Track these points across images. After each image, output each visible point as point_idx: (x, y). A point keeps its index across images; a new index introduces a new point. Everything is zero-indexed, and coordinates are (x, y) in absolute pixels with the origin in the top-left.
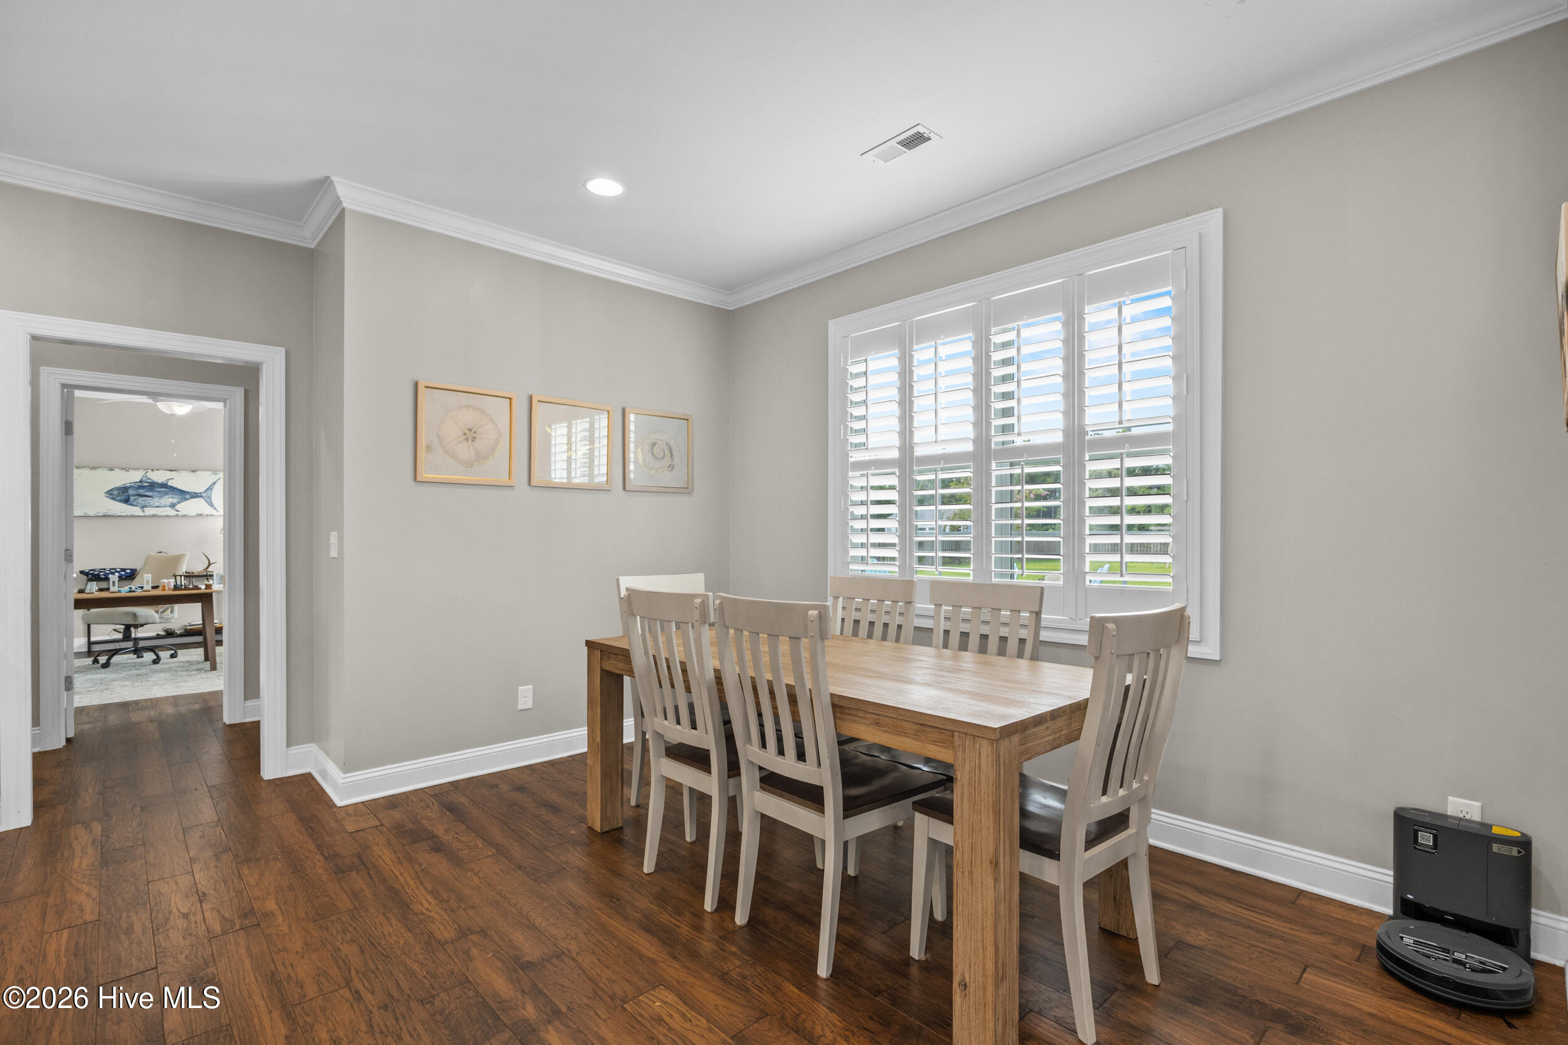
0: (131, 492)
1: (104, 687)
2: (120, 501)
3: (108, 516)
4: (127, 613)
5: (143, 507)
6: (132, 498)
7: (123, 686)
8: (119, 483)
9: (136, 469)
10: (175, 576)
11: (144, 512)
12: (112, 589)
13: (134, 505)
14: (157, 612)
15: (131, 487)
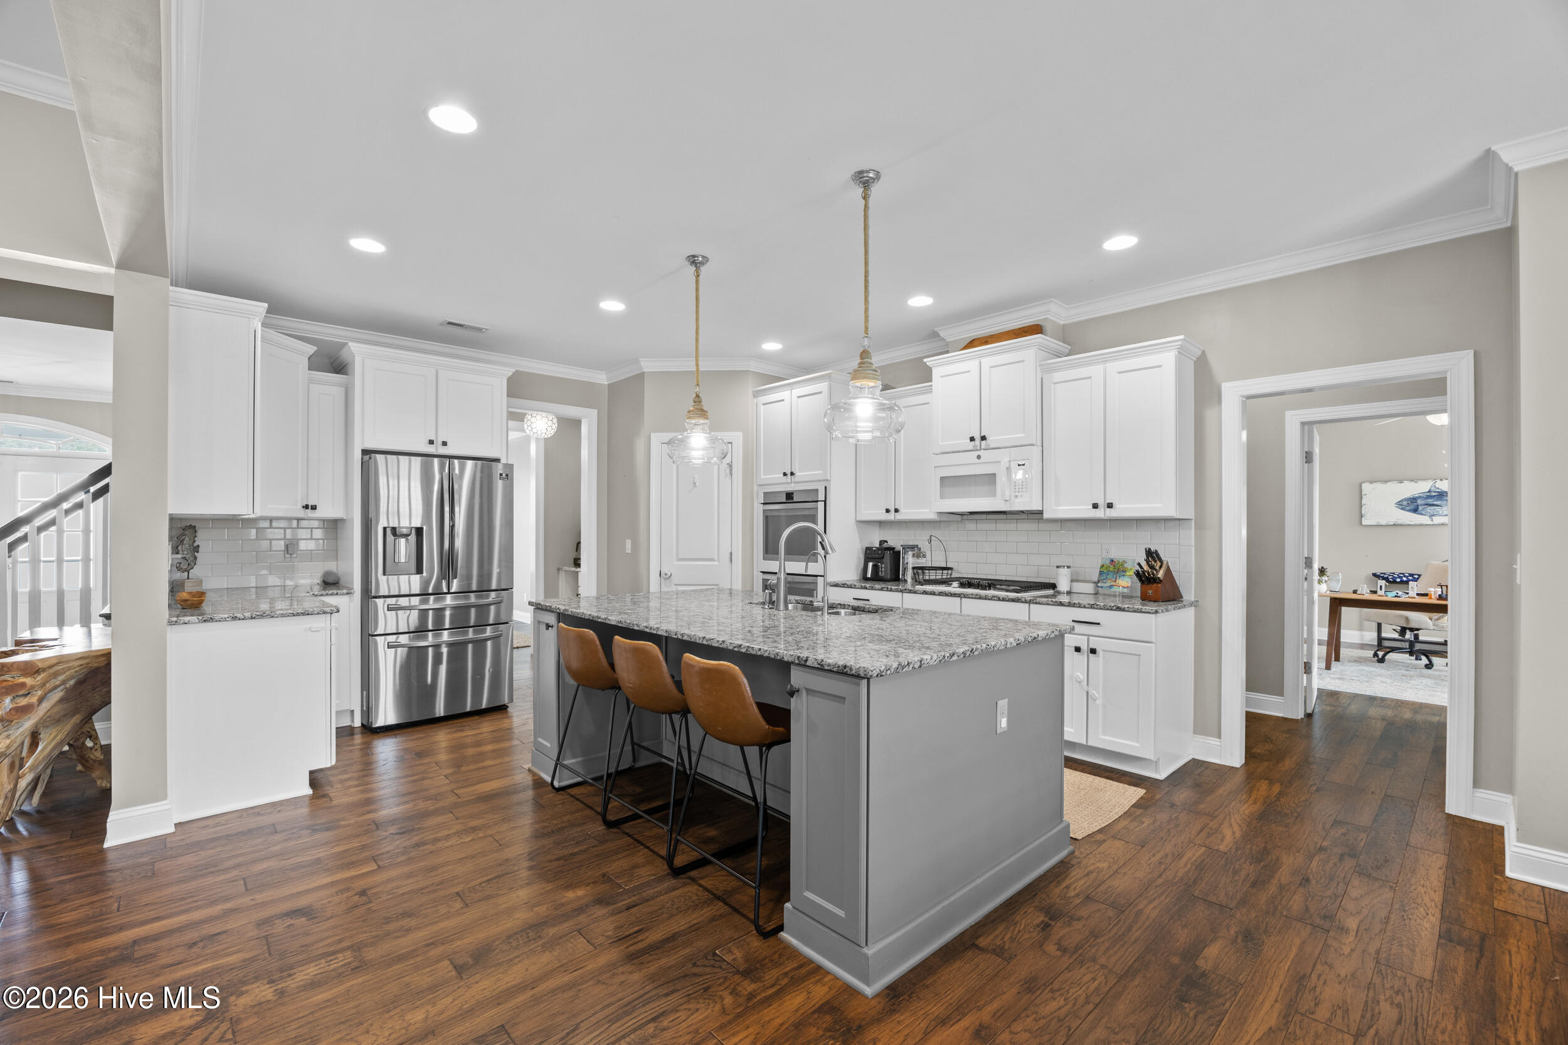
0: (1419, 502)
1: (1366, 679)
2: (1409, 511)
3: (1398, 525)
4: (1401, 616)
5: (1432, 516)
6: (1420, 508)
7: (1384, 682)
8: (1408, 495)
9: (1424, 480)
10: (1441, 586)
11: (1432, 520)
12: (1380, 592)
13: (1422, 514)
14: (1431, 619)
15: (1419, 497)
